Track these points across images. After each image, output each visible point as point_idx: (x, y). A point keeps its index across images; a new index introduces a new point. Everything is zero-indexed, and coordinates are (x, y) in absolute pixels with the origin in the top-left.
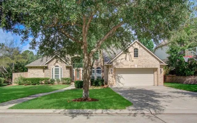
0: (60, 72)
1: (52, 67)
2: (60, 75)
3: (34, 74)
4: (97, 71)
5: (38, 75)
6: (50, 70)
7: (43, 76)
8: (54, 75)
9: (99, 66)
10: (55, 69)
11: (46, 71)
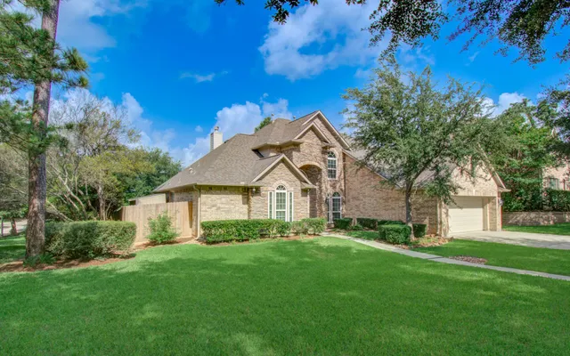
0: (287, 204)
1: (270, 188)
2: (287, 210)
3: (219, 208)
4: (334, 200)
5: (228, 211)
6: (265, 196)
7: (244, 214)
8: (274, 210)
9: (338, 190)
10: (277, 193)
11: (254, 199)
